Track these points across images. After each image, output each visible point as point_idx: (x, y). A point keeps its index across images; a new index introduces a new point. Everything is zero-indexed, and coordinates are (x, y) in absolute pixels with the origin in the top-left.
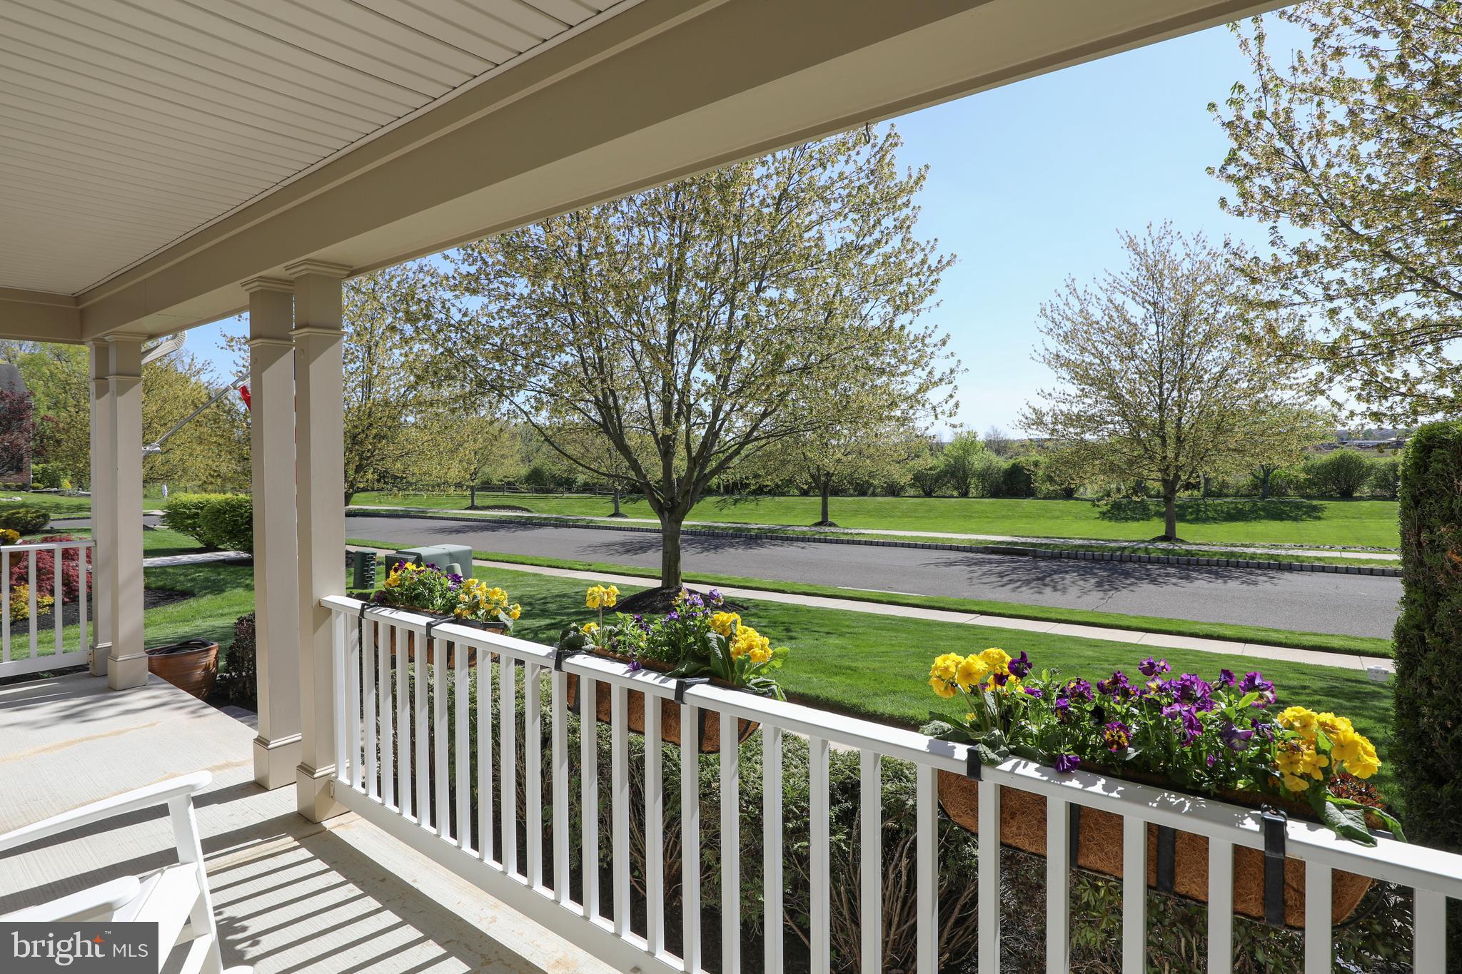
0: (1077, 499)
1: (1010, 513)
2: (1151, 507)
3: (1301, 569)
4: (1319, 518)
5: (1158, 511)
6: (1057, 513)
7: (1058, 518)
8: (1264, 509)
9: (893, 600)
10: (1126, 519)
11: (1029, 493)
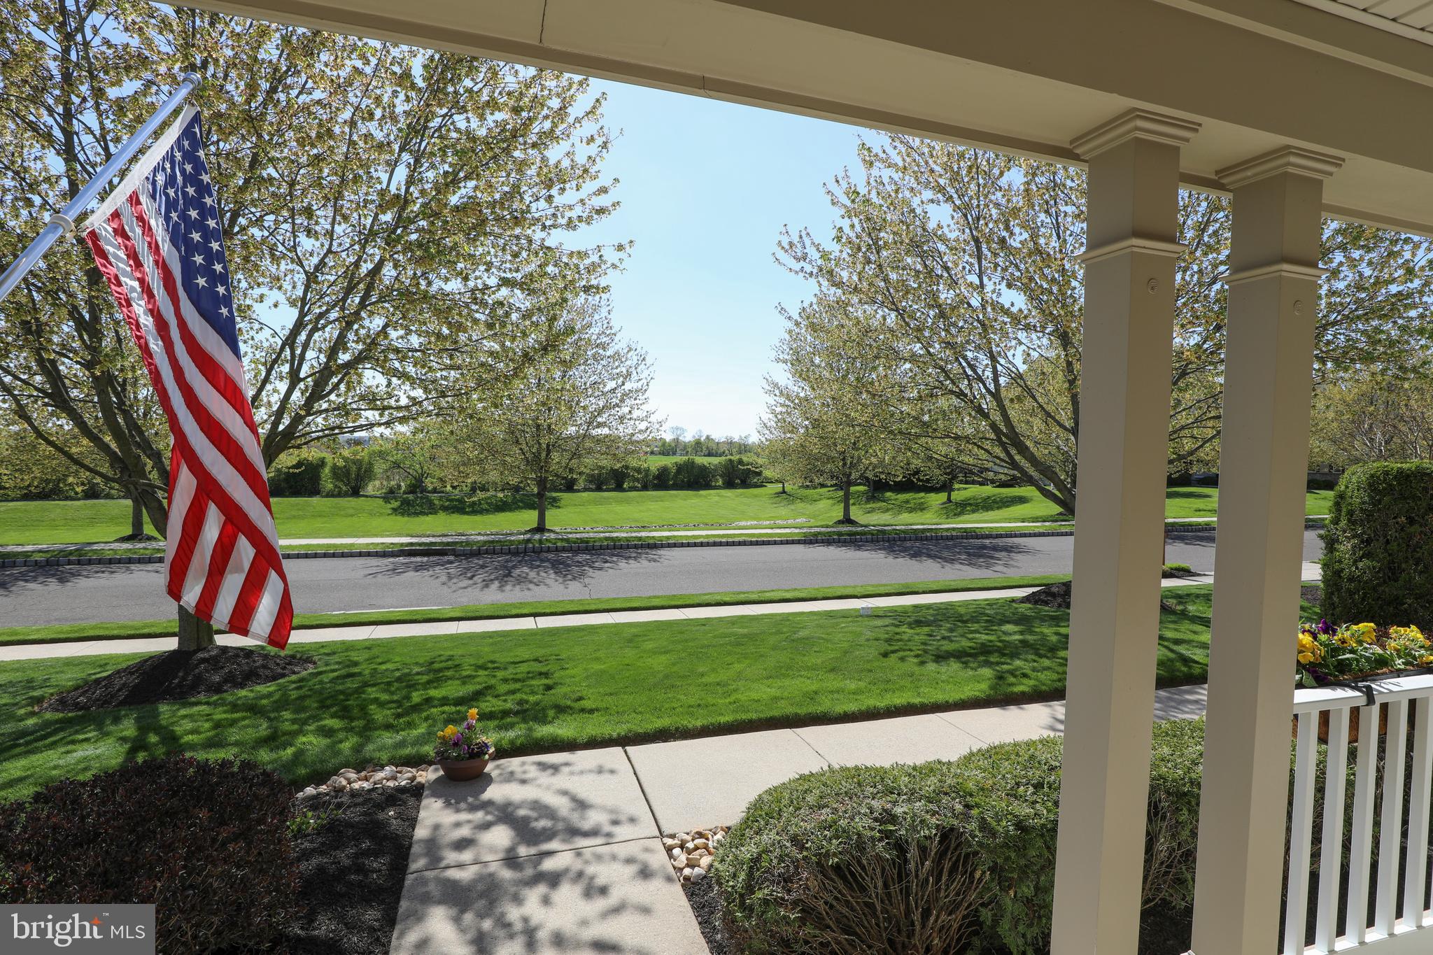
0: (363, 496)
1: (301, 513)
2: (436, 502)
3: (675, 545)
4: (559, 507)
5: (442, 506)
6: (351, 511)
7: (352, 516)
8: (521, 501)
9: (429, 616)
10: (417, 514)
11: (314, 491)
